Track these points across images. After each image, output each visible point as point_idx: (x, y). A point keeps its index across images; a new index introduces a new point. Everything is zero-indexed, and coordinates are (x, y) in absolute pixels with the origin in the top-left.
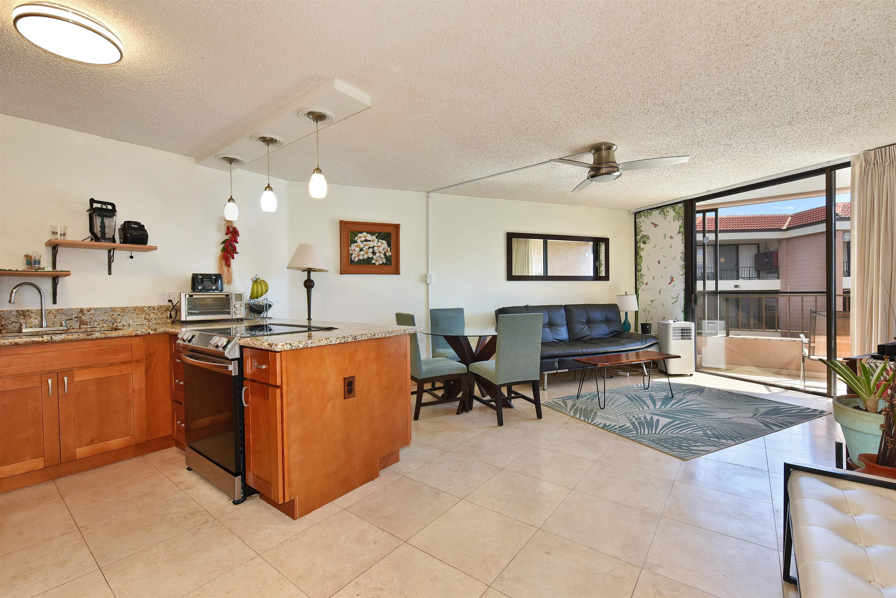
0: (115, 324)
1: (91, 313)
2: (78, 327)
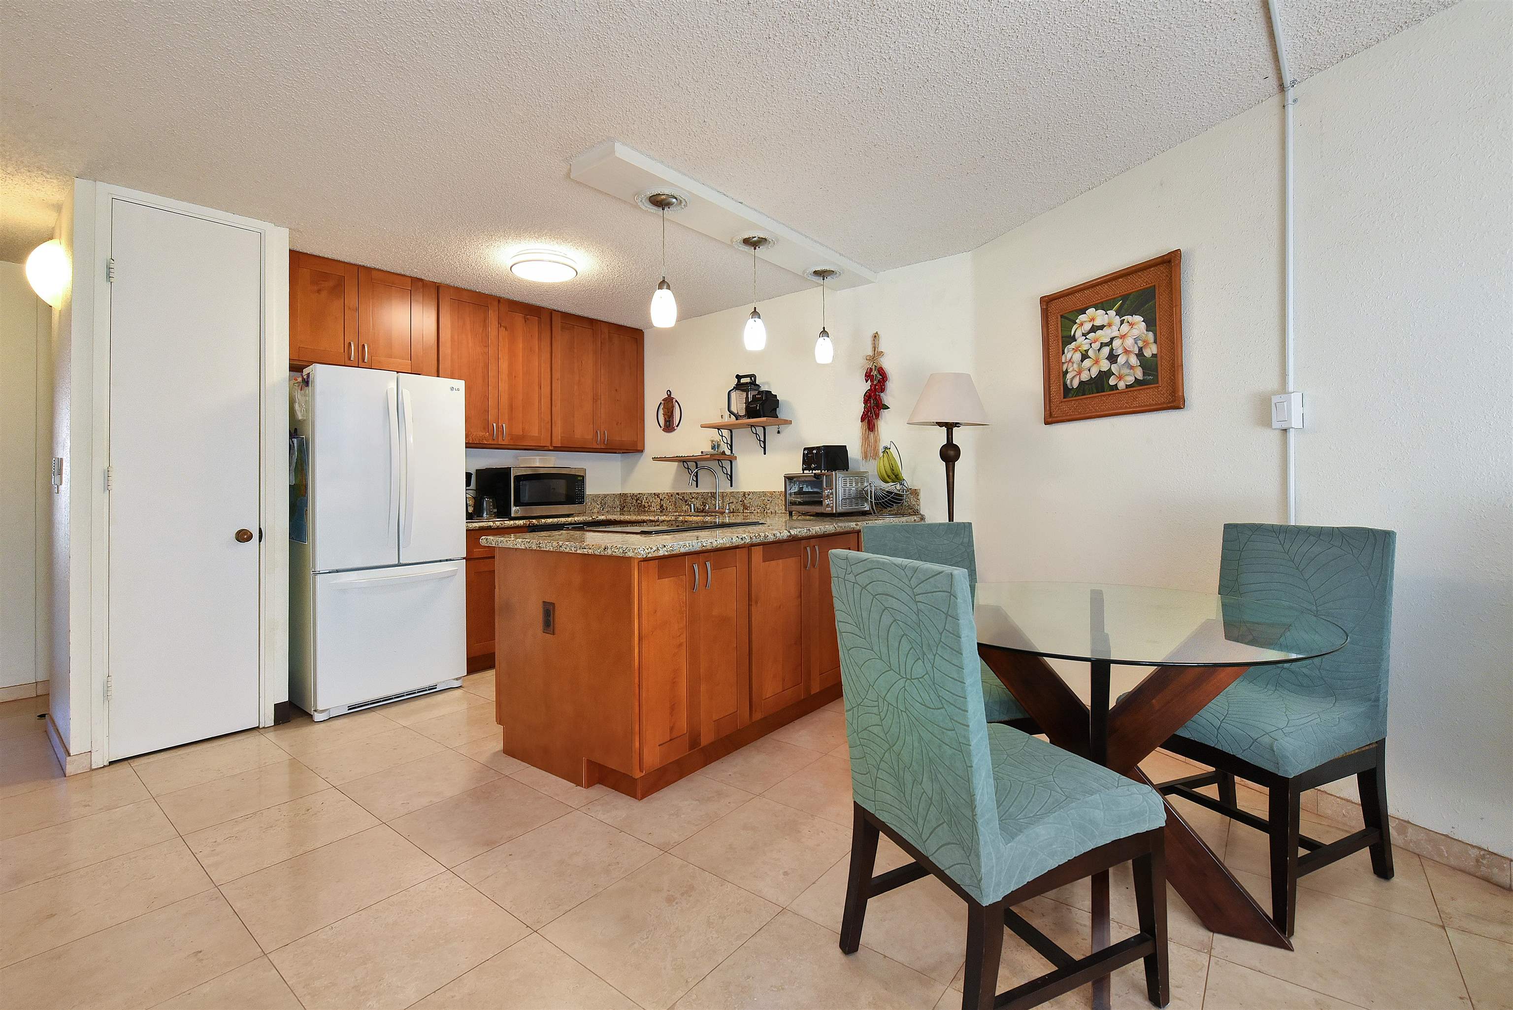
0: (766, 511)
1: (750, 496)
2: (742, 511)
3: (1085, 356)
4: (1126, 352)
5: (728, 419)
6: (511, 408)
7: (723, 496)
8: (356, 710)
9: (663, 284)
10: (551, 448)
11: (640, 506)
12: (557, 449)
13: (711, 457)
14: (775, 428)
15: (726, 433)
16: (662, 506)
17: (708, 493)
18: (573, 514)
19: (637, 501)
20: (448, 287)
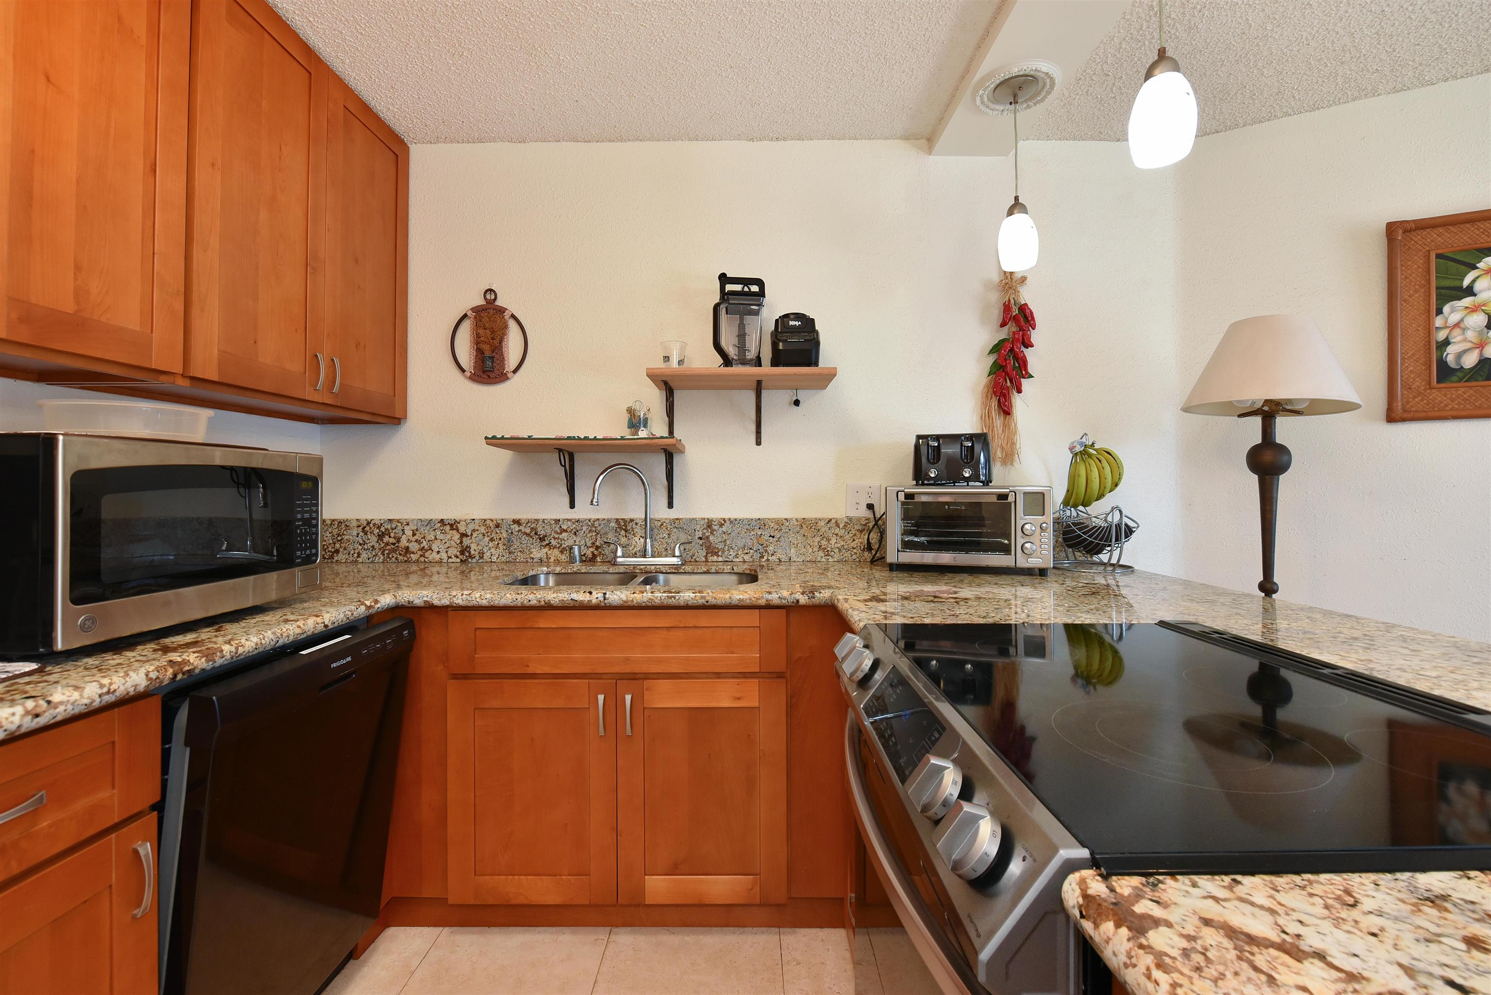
0: (765, 558)
1: (724, 529)
2: (704, 559)
7: (654, 527)
10: (183, 384)
11: (394, 551)
13: (613, 446)
14: (786, 394)
16: (464, 546)
17: (609, 521)
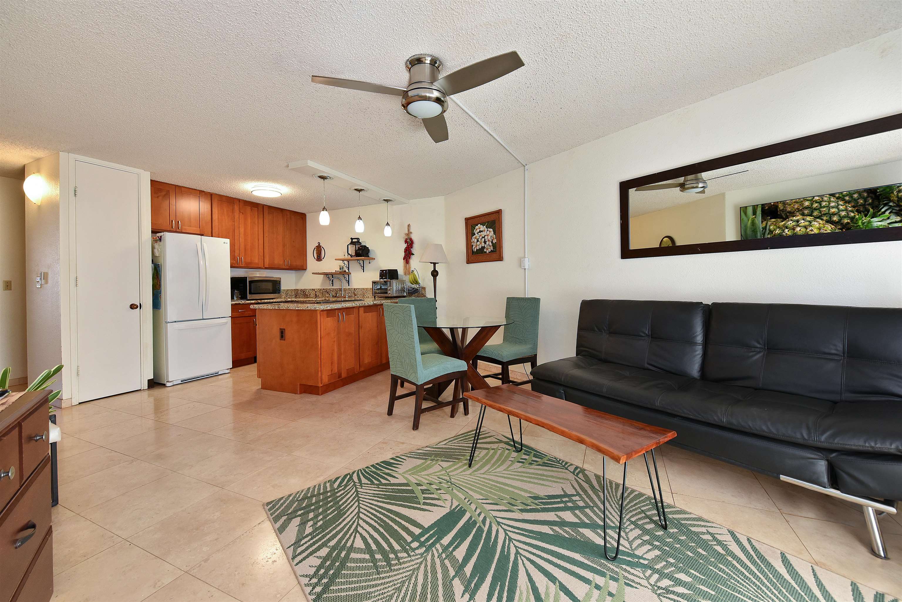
1: (358, 289)
2: (354, 297)
3: (478, 241)
4: (489, 241)
5: (347, 257)
6: (245, 250)
7: (345, 290)
8: (185, 382)
9: (324, 209)
10: (264, 268)
12: (266, 268)
13: (340, 273)
14: (368, 261)
15: (346, 262)
16: (316, 295)
17: (338, 289)
18: (275, 298)
19: (303, 292)
20: (216, 194)
